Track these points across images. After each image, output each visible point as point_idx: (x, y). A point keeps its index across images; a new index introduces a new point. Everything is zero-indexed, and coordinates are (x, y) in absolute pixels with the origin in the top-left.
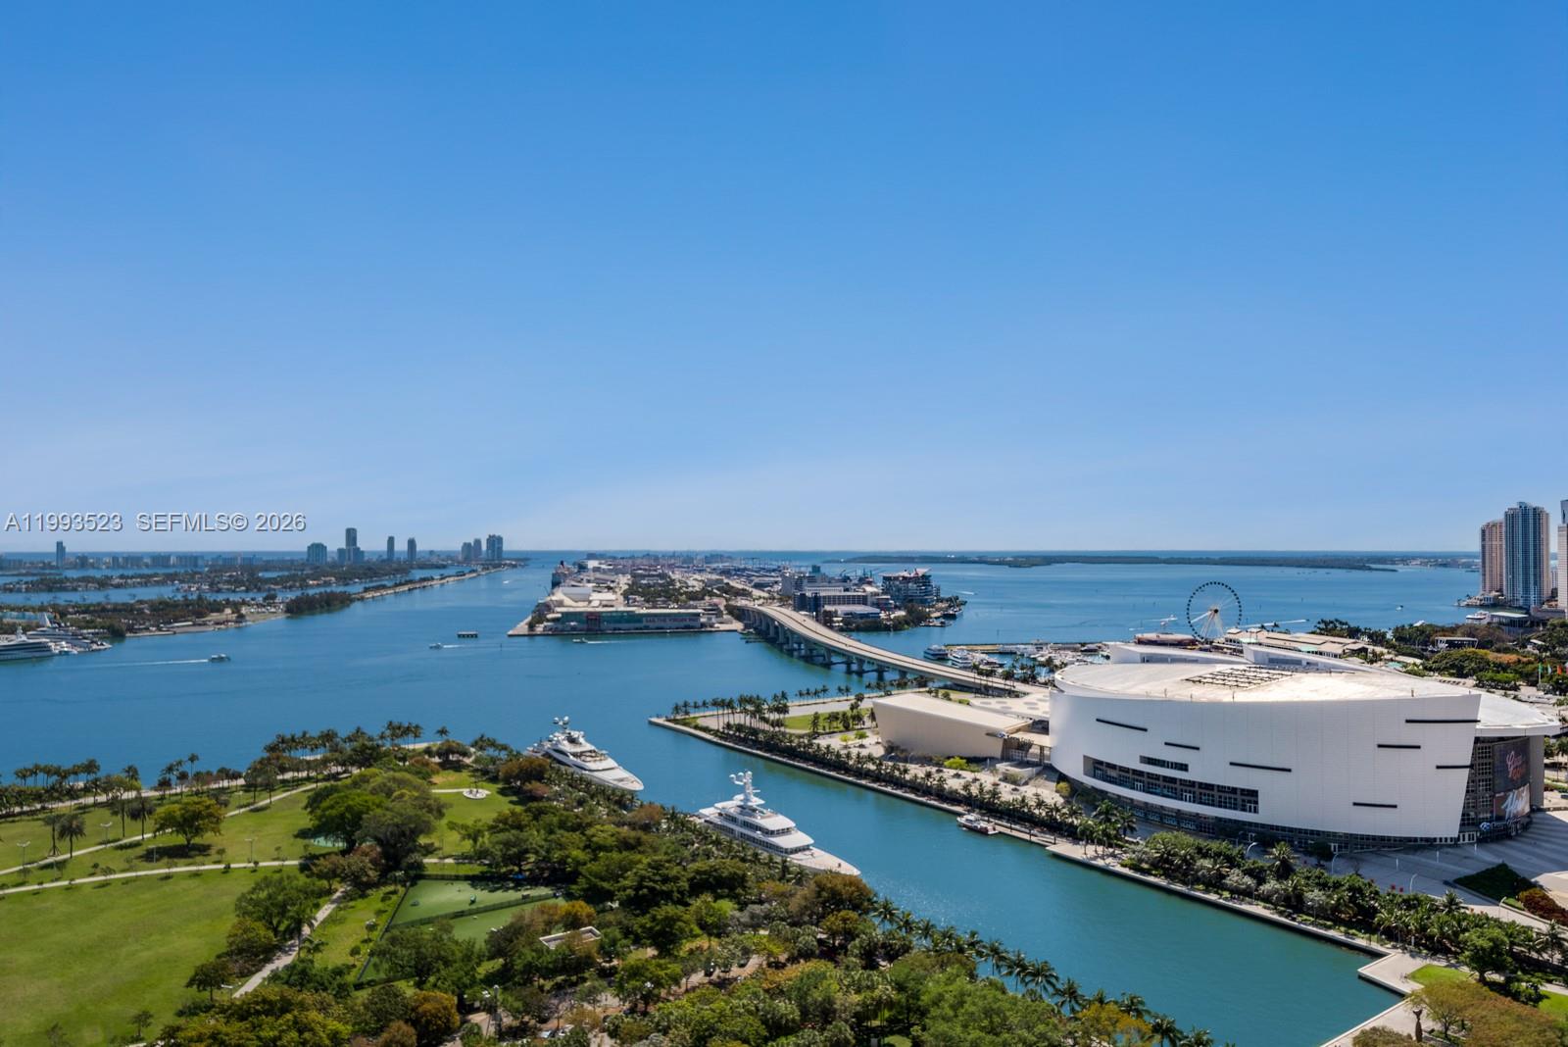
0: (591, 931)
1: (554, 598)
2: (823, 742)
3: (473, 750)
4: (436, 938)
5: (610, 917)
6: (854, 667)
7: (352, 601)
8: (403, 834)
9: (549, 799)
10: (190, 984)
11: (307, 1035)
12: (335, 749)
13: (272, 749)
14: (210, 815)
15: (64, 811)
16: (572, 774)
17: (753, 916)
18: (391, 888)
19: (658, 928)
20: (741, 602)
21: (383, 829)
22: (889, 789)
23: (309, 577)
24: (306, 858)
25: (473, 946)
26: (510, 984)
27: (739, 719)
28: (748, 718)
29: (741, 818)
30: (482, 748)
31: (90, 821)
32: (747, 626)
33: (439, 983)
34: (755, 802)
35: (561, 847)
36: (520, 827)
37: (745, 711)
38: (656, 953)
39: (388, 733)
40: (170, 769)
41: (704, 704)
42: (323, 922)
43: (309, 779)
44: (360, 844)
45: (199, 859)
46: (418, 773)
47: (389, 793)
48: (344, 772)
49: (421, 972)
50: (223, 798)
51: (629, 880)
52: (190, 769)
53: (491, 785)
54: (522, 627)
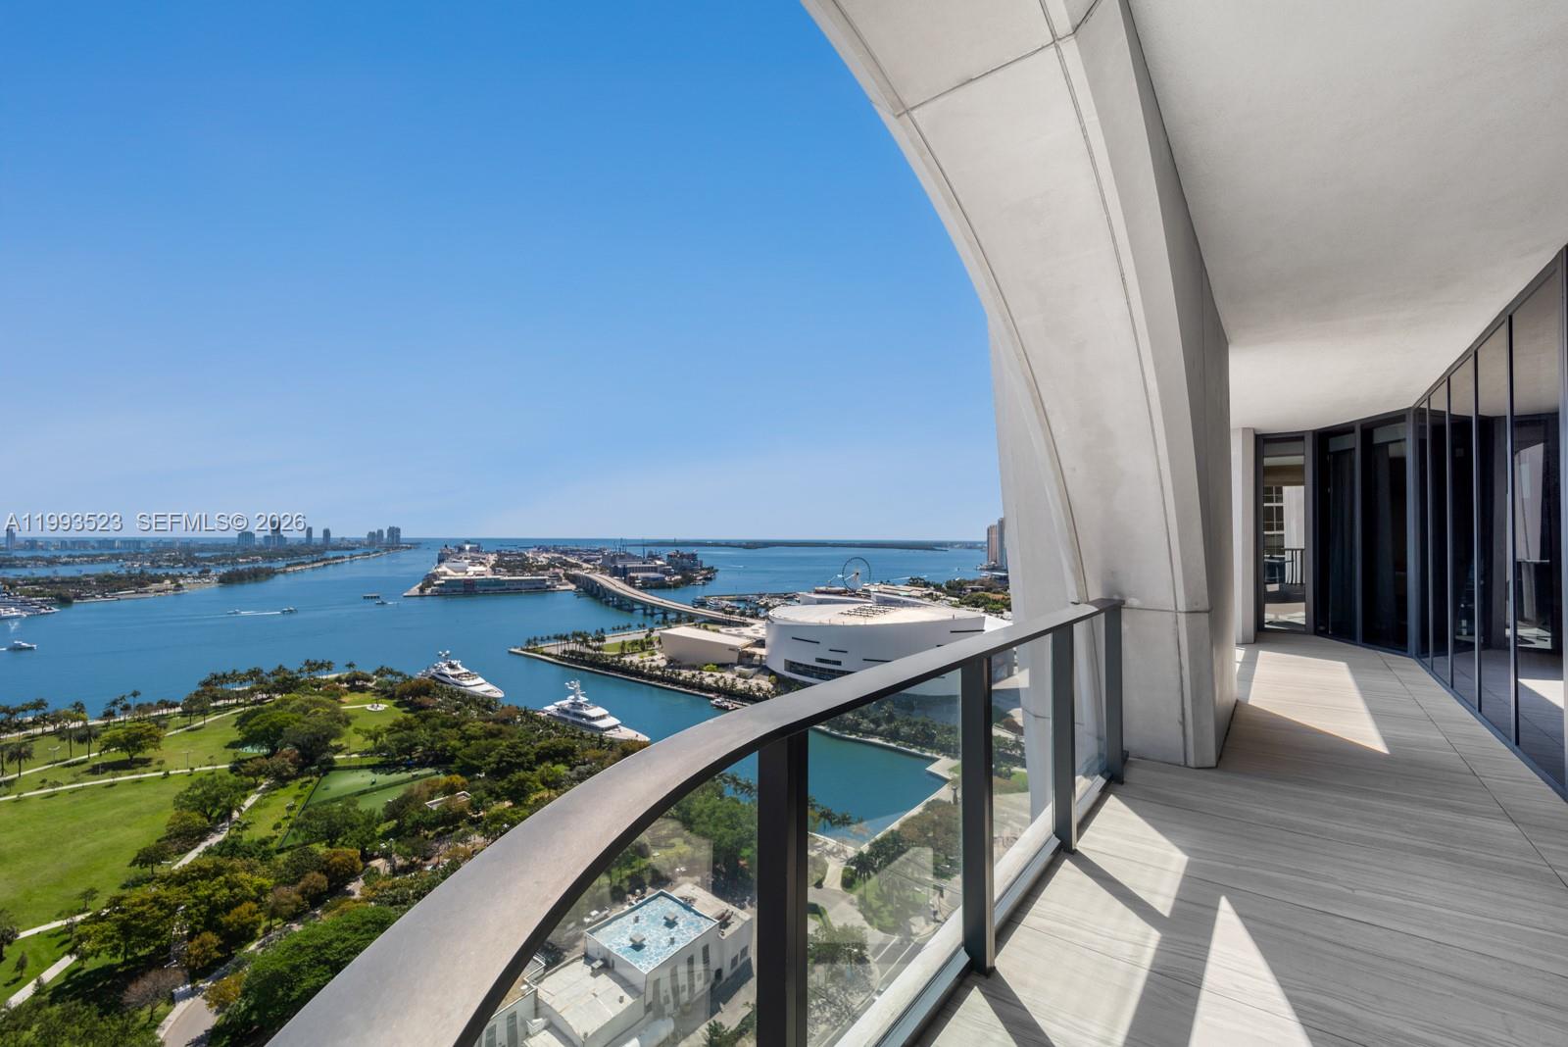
0: (464, 794)
1: (439, 570)
2: (627, 659)
3: (375, 677)
4: (343, 810)
5: (478, 784)
6: (649, 611)
7: (276, 574)
8: (318, 740)
9: (434, 707)
10: (133, 863)
11: (236, 890)
12: (260, 682)
13: (206, 684)
14: (151, 736)
15: (13, 741)
16: (452, 690)
17: (579, 773)
18: (308, 778)
19: (513, 787)
20: (575, 572)
21: (301, 738)
22: (669, 686)
23: (238, 556)
24: (236, 762)
25: (374, 813)
26: (402, 836)
27: (572, 646)
28: (578, 646)
29: (572, 710)
30: (382, 676)
31: (37, 747)
32: (578, 587)
33: (346, 842)
34: (582, 699)
35: (442, 739)
36: (411, 728)
37: (577, 642)
38: (511, 804)
39: (306, 668)
40: (114, 703)
41: (548, 638)
42: (251, 808)
43: (238, 705)
44: (281, 750)
45: (140, 769)
46: (329, 696)
47: (306, 711)
48: (268, 698)
49: (331, 836)
50: (163, 722)
51: (493, 758)
52: (132, 702)
53: (389, 701)
54: (415, 590)
